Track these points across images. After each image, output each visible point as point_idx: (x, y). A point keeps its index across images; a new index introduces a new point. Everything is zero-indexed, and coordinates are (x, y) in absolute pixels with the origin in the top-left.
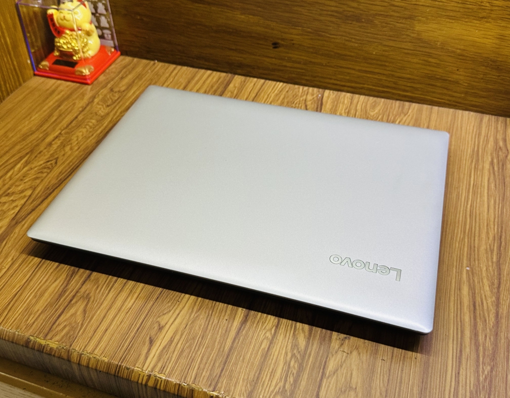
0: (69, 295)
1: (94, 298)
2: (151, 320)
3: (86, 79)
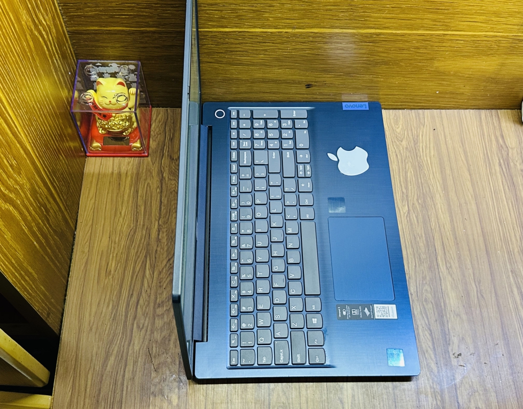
3: (144, 153)
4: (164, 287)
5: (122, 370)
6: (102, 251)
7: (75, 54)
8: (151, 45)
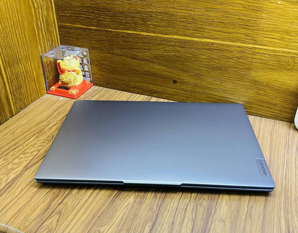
0: (50, 211)
1: (64, 214)
2: (95, 229)
3: (74, 96)
8: (94, 39)
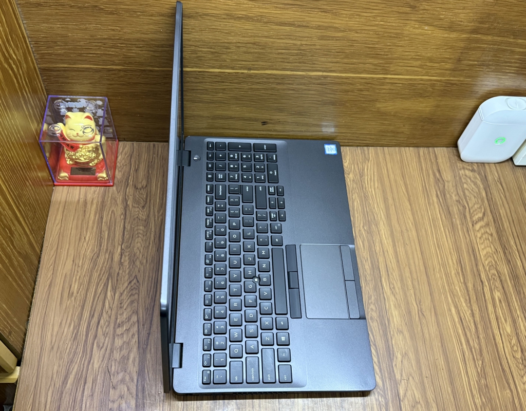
3: (109, 182)
4: (124, 308)
5: (82, 387)
6: (66, 274)
7: (46, 89)
8: (118, 83)
